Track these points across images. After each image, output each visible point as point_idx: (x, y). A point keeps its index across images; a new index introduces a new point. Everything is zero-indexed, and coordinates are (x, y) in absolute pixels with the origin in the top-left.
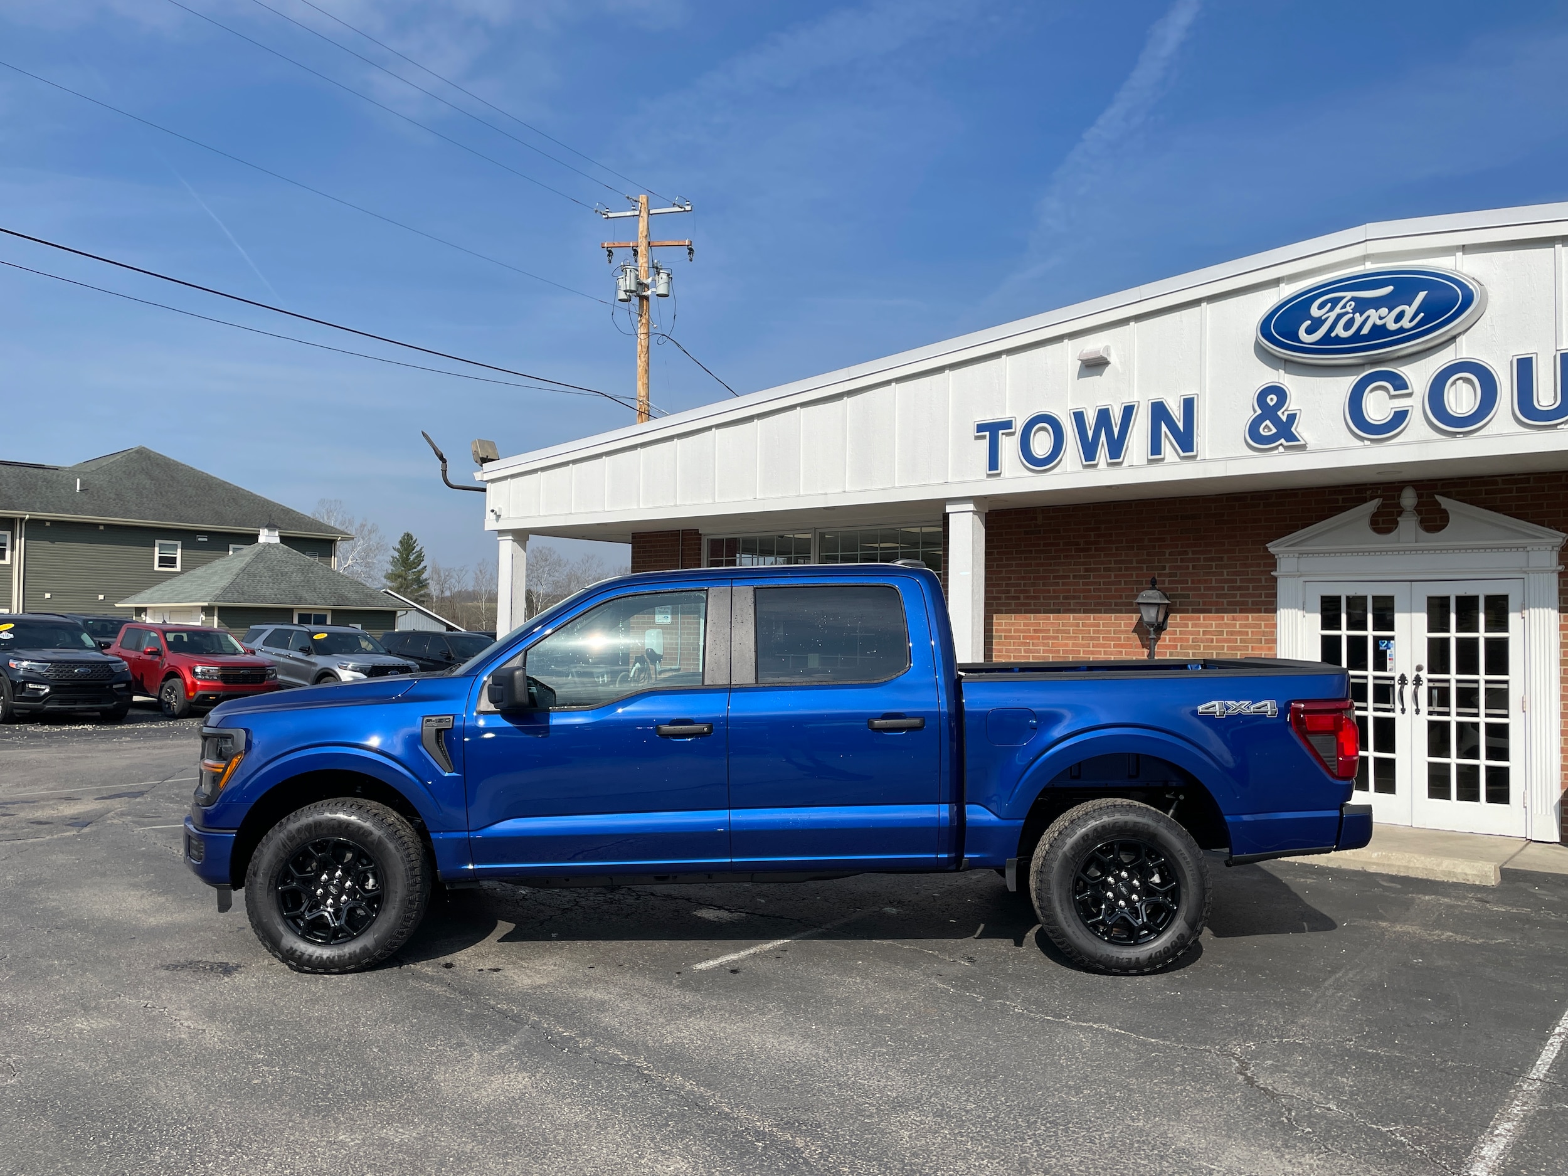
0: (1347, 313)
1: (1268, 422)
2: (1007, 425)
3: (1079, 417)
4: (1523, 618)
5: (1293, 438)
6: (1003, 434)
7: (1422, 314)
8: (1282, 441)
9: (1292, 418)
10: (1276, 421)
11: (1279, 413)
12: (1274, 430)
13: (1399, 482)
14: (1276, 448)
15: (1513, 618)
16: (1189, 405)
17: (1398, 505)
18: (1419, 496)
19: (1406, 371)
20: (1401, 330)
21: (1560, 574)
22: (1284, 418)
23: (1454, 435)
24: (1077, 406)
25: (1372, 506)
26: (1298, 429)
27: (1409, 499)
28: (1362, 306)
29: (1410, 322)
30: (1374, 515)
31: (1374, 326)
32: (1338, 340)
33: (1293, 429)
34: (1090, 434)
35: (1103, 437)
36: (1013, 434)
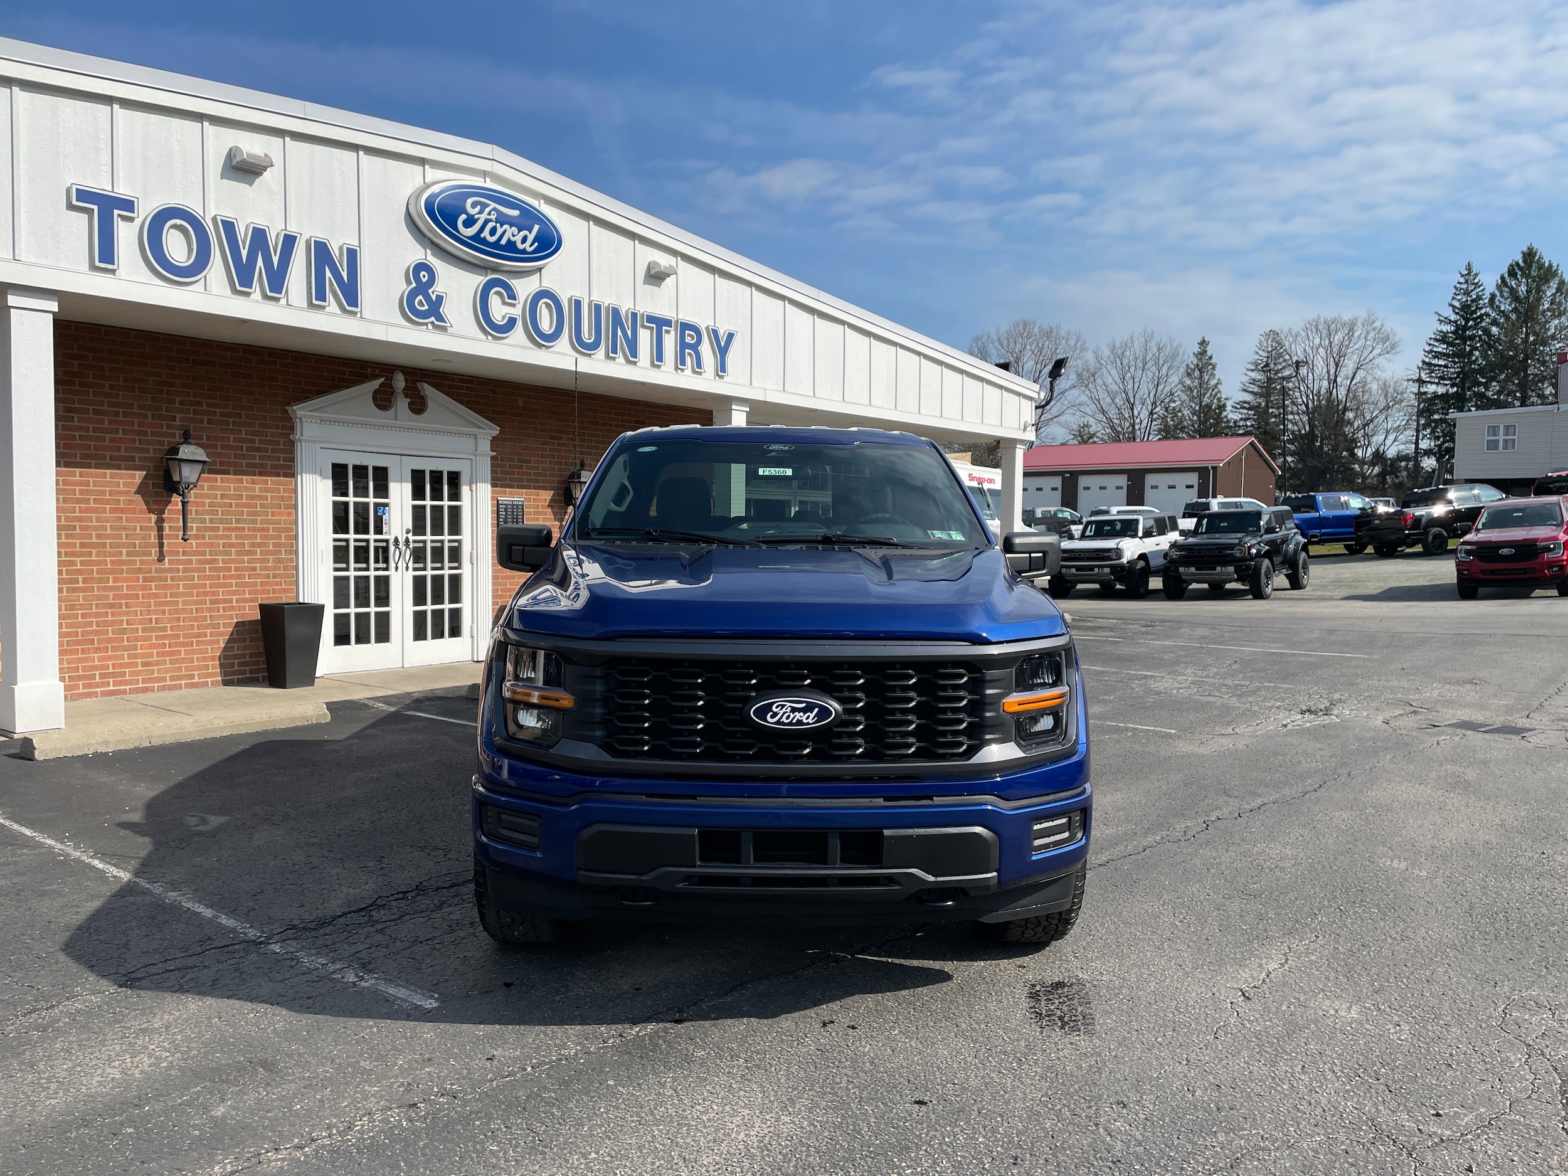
0: (491, 220)
1: (420, 297)
2: (128, 205)
3: (229, 227)
4: (471, 490)
5: (440, 318)
6: (119, 215)
7: (536, 244)
8: (433, 319)
9: (440, 299)
10: (428, 298)
11: (430, 291)
12: (426, 307)
13: (391, 365)
14: (426, 324)
15: (465, 490)
16: (352, 254)
17: (391, 386)
18: (406, 380)
19: (517, 284)
20: (524, 251)
21: (492, 458)
22: (434, 297)
23: (540, 346)
24: (228, 214)
25: (375, 384)
26: (446, 310)
27: (400, 382)
28: (502, 220)
29: (531, 246)
30: (376, 392)
31: (509, 240)
32: (484, 241)
33: (441, 310)
34: (244, 253)
35: (260, 263)
36: (131, 220)
